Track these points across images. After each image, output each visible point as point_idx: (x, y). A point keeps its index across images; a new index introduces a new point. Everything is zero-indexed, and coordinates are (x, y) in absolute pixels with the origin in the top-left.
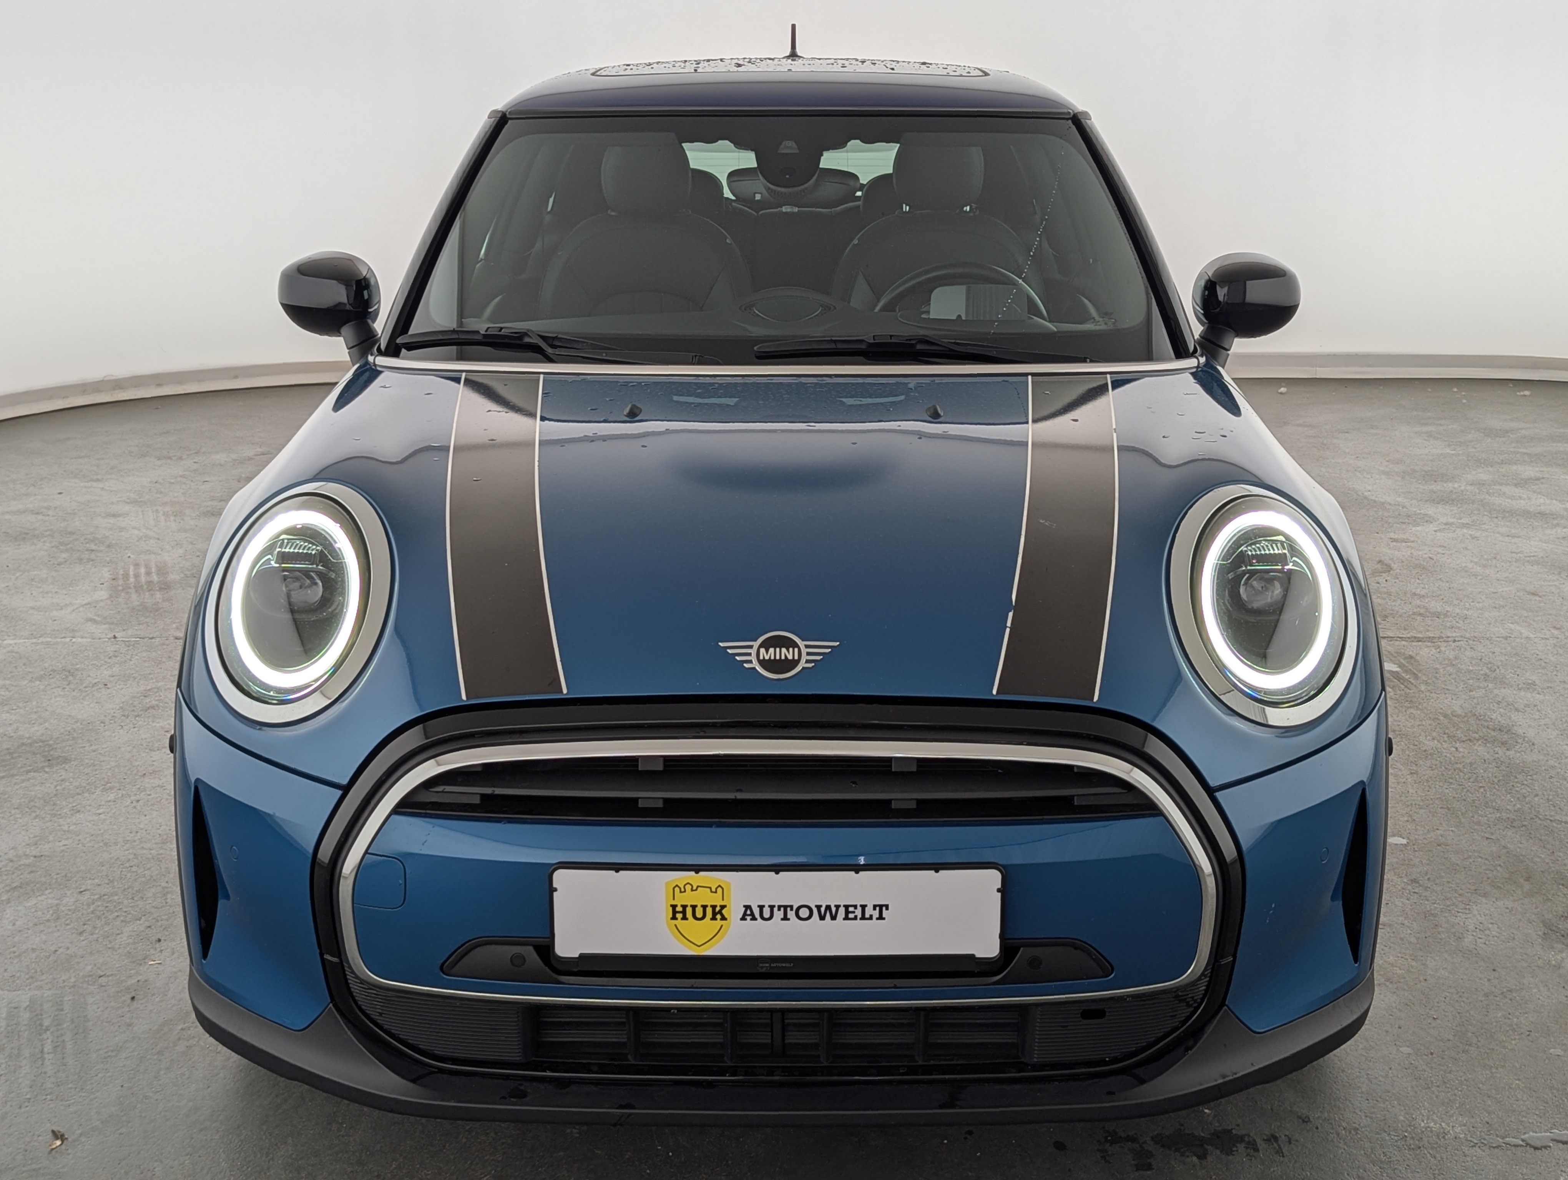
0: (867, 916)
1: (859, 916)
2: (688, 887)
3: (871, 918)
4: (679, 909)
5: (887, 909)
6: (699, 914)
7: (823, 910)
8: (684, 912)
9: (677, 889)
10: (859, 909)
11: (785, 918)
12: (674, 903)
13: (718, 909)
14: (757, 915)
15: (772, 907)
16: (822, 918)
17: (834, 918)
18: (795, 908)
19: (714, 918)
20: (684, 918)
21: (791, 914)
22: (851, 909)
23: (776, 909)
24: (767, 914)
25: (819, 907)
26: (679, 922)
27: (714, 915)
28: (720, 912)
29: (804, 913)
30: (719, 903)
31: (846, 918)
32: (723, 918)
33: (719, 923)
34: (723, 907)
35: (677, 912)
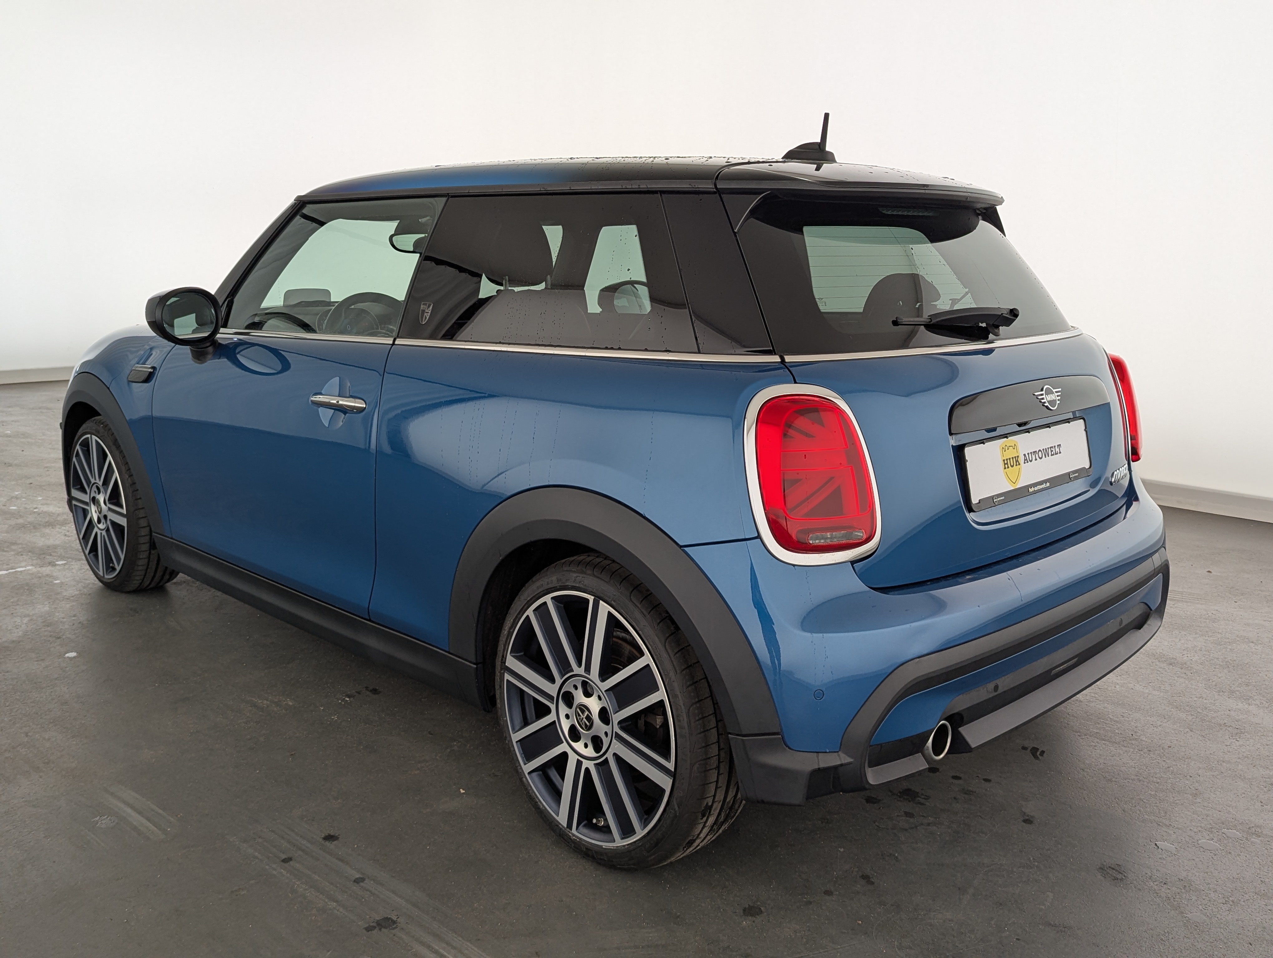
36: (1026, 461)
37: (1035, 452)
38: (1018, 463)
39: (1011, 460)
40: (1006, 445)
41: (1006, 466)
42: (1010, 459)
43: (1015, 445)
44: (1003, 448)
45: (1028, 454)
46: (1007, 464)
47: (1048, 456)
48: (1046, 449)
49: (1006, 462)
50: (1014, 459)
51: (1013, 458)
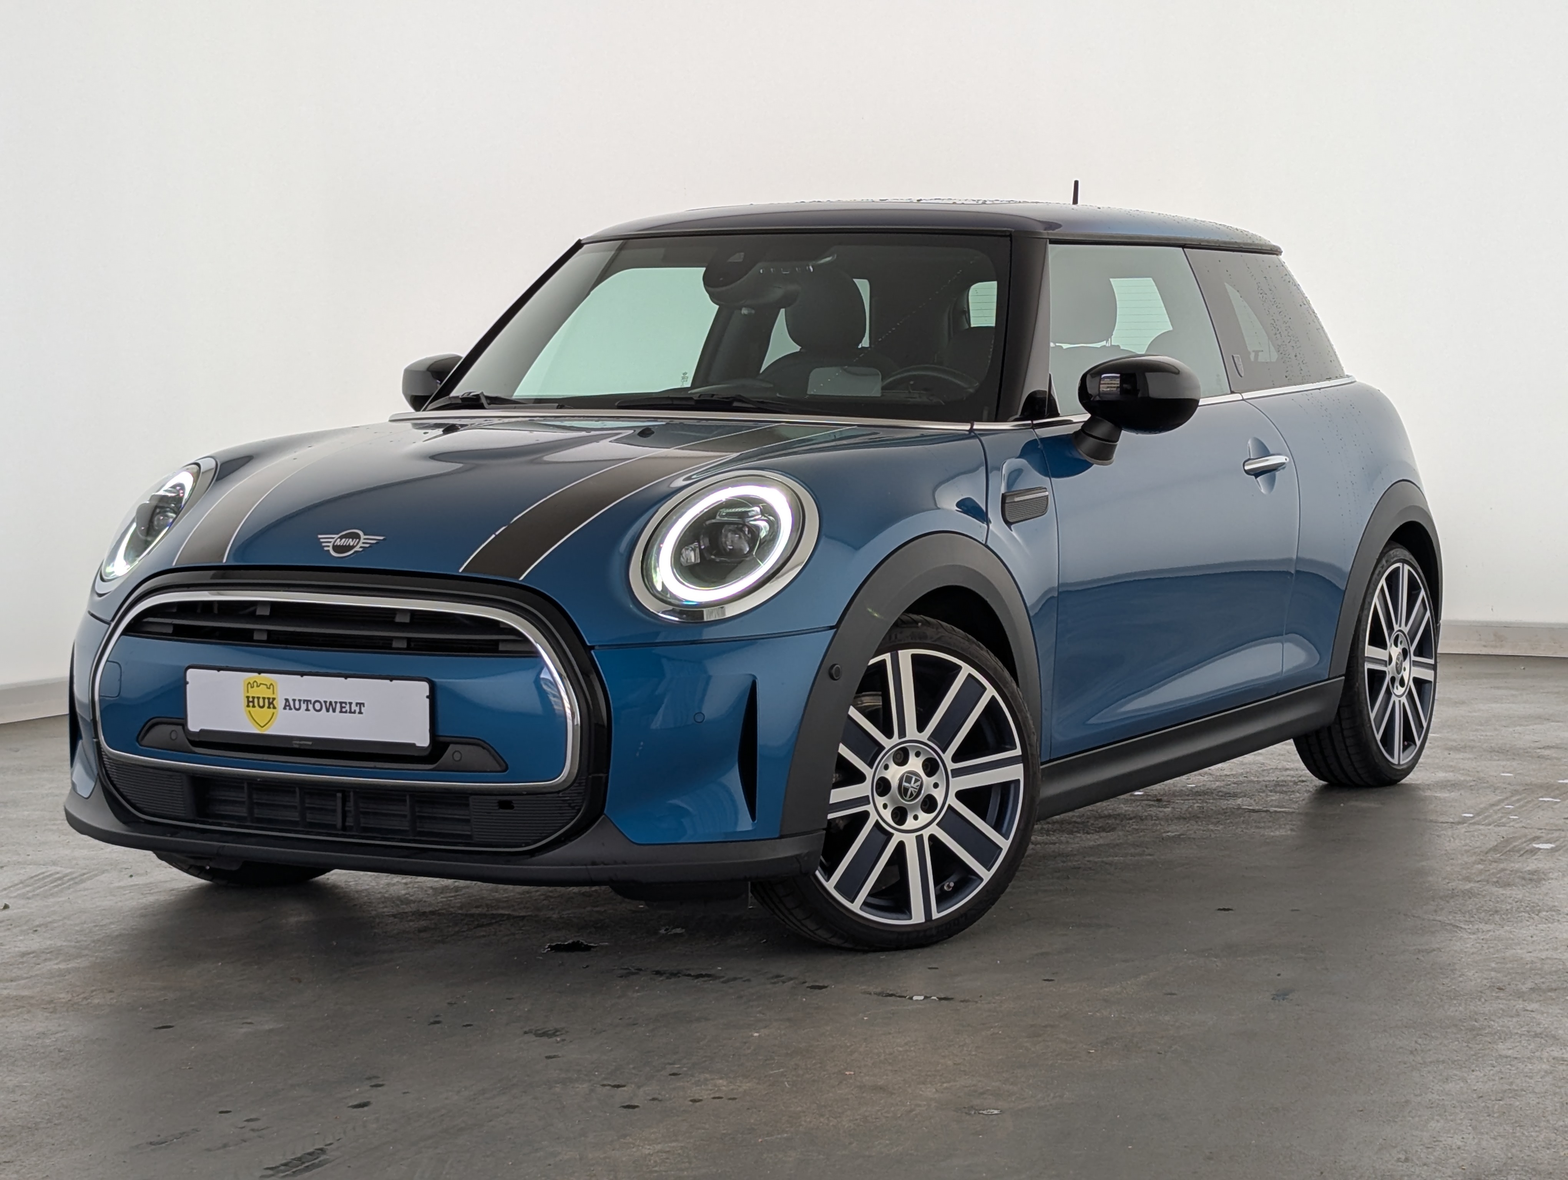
0: (353, 711)
1: (348, 711)
2: (255, 684)
3: (354, 712)
4: (251, 699)
5: (364, 706)
6: (261, 704)
7: (328, 704)
8: (253, 702)
9: (249, 686)
10: (348, 706)
11: (307, 710)
12: (248, 695)
13: (271, 700)
14: (292, 706)
15: (300, 701)
16: (328, 710)
17: (334, 711)
18: (312, 702)
19: (269, 707)
20: (254, 706)
21: (310, 707)
22: (344, 705)
23: (302, 702)
24: (297, 706)
25: (325, 702)
26: (251, 709)
27: (270, 704)
28: (272, 703)
29: (318, 706)
30: (271, 696)
31: (341, 712)
32: (274, 708)
33: (272, 710)
34: (274, 699)
35: (251, 702)
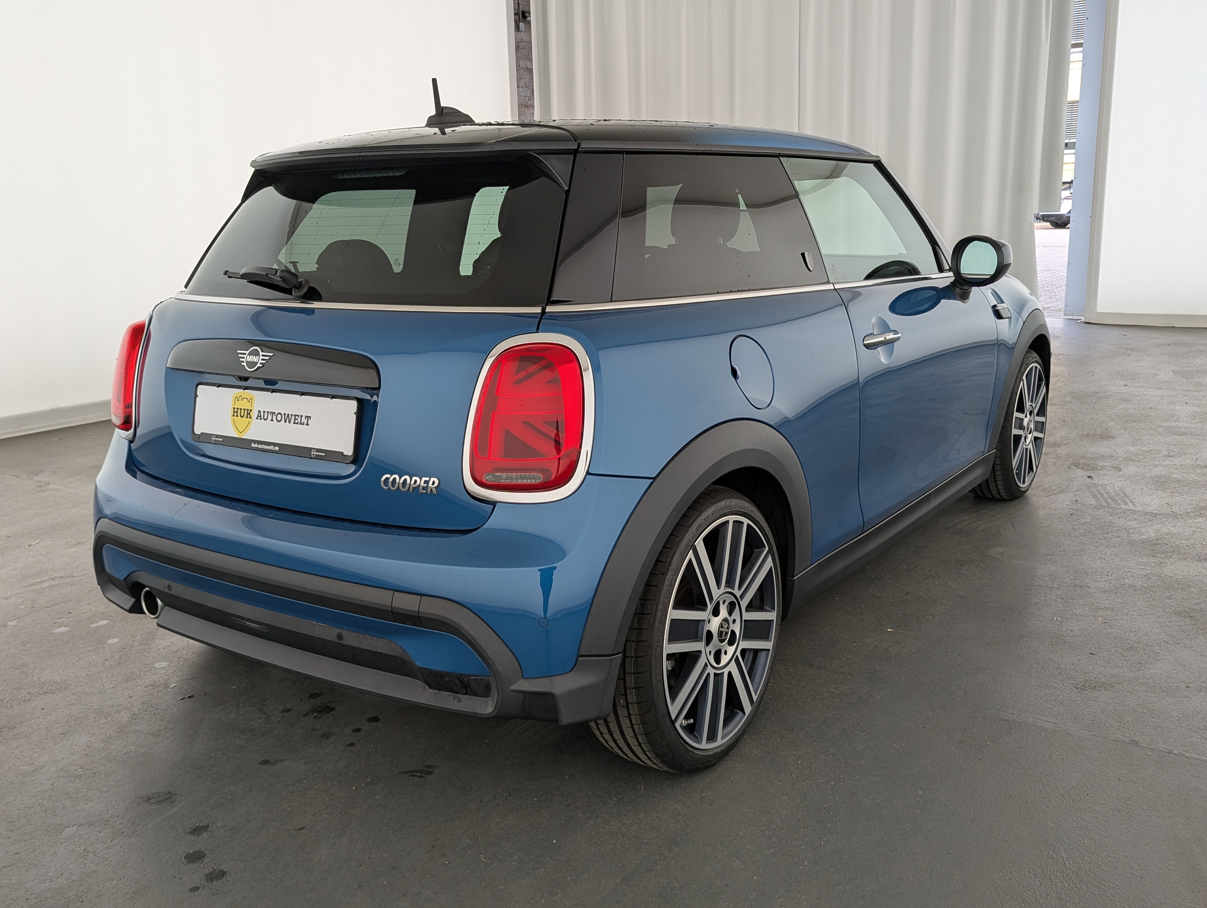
36: (259, 417)
37: (273, 413)
38: (249, 416)
39: (243, 411)
40: (241, 396)
41: (235, 414)
42: (241, 409)
43: (251, 398)
44: (237, 397)
45: (264, 412)
46: (237, 412)
47: (290, 422)
48: (288, 415)
49: (236, 410)
50: (246, 411)
51: (244, 410)
